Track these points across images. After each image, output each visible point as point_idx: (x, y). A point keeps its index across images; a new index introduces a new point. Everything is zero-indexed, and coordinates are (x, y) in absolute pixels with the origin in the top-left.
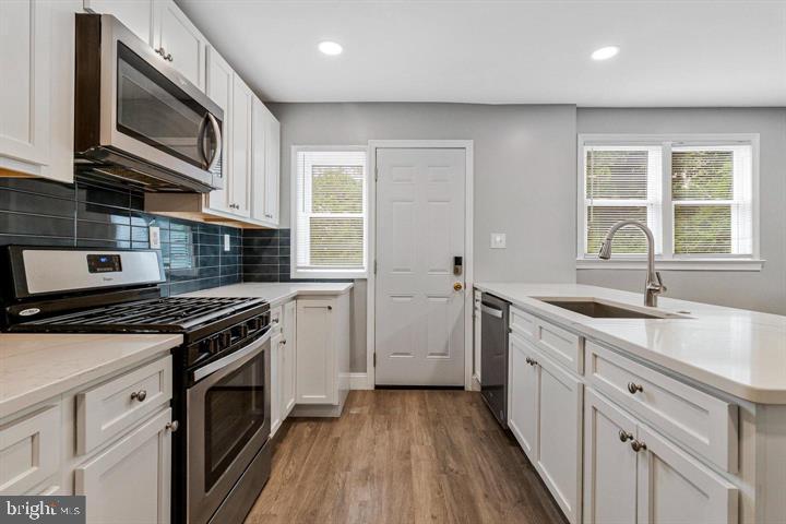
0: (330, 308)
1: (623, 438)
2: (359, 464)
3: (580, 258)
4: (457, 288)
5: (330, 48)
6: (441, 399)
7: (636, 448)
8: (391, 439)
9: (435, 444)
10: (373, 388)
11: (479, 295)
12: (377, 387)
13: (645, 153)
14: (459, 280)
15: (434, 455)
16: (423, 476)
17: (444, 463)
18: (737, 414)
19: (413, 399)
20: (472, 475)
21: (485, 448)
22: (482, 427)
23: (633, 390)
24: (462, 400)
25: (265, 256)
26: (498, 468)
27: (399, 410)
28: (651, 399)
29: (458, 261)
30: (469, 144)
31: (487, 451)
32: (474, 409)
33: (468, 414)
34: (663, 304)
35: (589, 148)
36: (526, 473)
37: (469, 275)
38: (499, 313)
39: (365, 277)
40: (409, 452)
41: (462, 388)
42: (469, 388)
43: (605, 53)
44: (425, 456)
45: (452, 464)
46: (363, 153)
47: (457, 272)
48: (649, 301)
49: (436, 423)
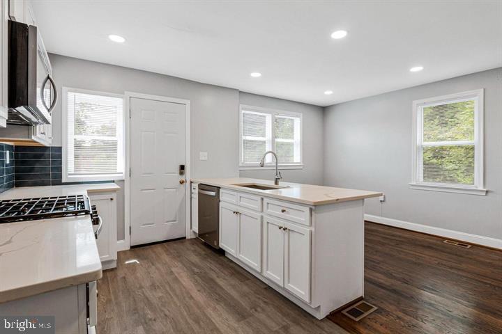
0: (112, 199)
1: (280, 228)
2: (147, 284)
3: (241, 165)
4: (182, 183)
5: (117, 39)
6: (175, 245)
7: (284, 229)
8: (158, 269)
9: (184, 265)
10: (129, 248)
11: (196, 186)
12: (132, 247)
13: (265, 117)
14: (183, 178)
15: (185, 270)
16: (185, 279)
17: (193, 271)
18: (311, 210)
19: (159, 249)
20: (208, 272)
21: (209, 260)
22: (203, 253)
23: (283, 211)
24: (187, 244)
25: (37, 166)
26: (218, 266)
27: (153, 255)
28: (288, 213)
29: (182, 167)
30: (188, 102)
31: (211, 261)
32: (196, 247)
33: (192, 249)
34: (281, 183)
35: (243, 111)
36: (231, 264)
37: (188, 175)
38: (213, 194)
39: (124, 178)
40: (172, 272)
41: (185, 238)
42: (188, 237)
43: (256, 75)
44: (181, 271)
45: (196, 270)
46: (121, 99)
47: (181, 173)
48: (276, 183)
49: (179, 257)
